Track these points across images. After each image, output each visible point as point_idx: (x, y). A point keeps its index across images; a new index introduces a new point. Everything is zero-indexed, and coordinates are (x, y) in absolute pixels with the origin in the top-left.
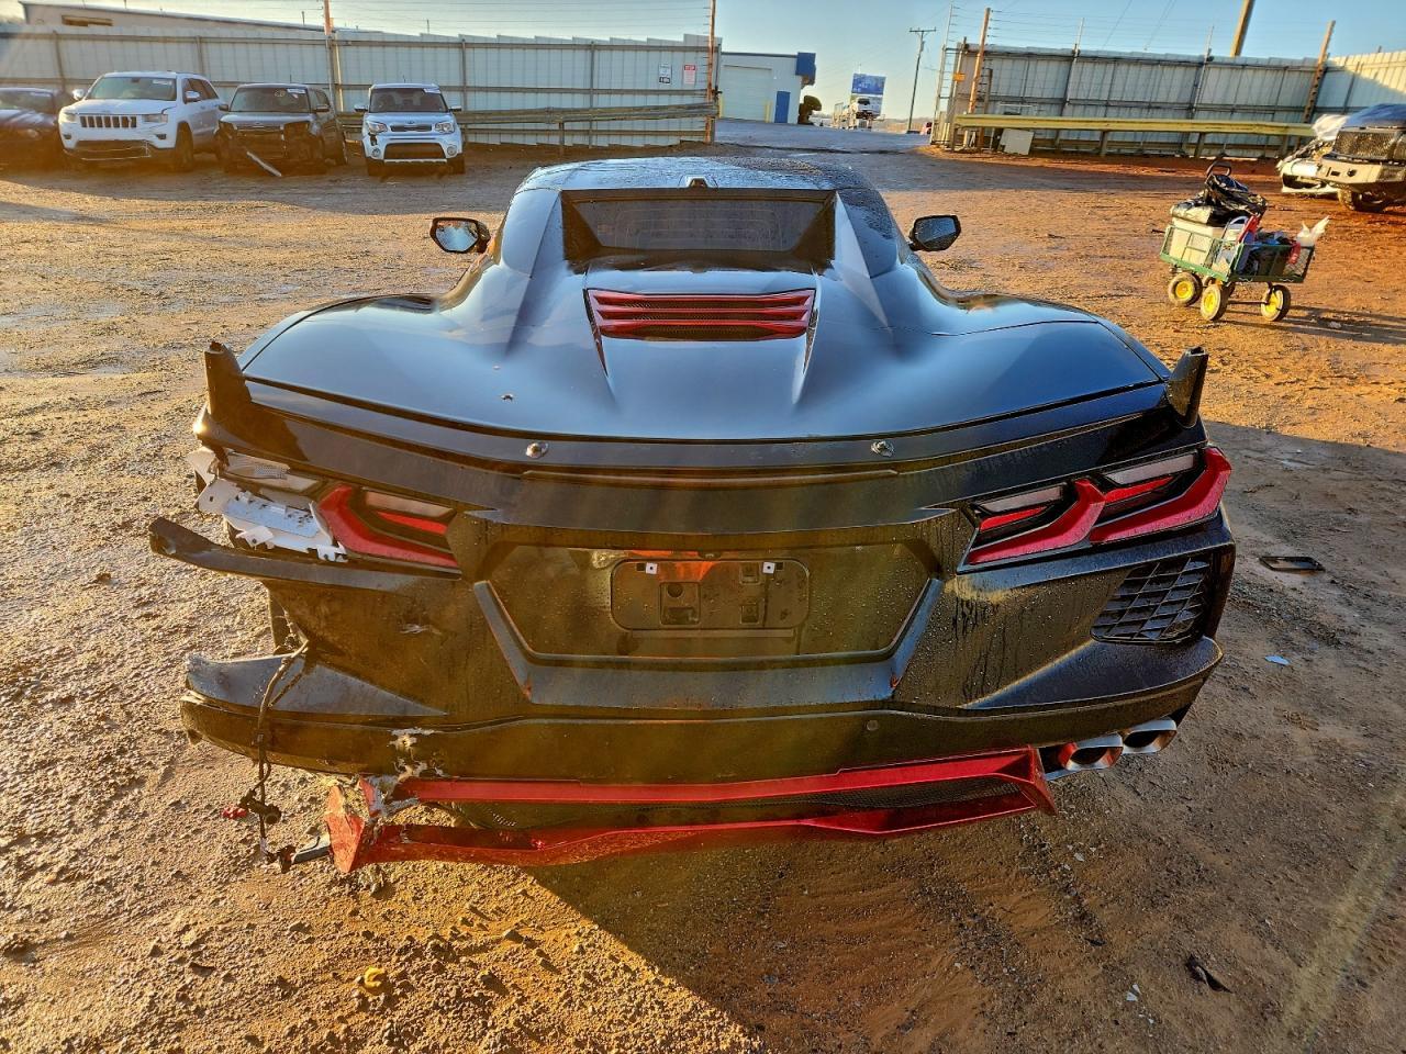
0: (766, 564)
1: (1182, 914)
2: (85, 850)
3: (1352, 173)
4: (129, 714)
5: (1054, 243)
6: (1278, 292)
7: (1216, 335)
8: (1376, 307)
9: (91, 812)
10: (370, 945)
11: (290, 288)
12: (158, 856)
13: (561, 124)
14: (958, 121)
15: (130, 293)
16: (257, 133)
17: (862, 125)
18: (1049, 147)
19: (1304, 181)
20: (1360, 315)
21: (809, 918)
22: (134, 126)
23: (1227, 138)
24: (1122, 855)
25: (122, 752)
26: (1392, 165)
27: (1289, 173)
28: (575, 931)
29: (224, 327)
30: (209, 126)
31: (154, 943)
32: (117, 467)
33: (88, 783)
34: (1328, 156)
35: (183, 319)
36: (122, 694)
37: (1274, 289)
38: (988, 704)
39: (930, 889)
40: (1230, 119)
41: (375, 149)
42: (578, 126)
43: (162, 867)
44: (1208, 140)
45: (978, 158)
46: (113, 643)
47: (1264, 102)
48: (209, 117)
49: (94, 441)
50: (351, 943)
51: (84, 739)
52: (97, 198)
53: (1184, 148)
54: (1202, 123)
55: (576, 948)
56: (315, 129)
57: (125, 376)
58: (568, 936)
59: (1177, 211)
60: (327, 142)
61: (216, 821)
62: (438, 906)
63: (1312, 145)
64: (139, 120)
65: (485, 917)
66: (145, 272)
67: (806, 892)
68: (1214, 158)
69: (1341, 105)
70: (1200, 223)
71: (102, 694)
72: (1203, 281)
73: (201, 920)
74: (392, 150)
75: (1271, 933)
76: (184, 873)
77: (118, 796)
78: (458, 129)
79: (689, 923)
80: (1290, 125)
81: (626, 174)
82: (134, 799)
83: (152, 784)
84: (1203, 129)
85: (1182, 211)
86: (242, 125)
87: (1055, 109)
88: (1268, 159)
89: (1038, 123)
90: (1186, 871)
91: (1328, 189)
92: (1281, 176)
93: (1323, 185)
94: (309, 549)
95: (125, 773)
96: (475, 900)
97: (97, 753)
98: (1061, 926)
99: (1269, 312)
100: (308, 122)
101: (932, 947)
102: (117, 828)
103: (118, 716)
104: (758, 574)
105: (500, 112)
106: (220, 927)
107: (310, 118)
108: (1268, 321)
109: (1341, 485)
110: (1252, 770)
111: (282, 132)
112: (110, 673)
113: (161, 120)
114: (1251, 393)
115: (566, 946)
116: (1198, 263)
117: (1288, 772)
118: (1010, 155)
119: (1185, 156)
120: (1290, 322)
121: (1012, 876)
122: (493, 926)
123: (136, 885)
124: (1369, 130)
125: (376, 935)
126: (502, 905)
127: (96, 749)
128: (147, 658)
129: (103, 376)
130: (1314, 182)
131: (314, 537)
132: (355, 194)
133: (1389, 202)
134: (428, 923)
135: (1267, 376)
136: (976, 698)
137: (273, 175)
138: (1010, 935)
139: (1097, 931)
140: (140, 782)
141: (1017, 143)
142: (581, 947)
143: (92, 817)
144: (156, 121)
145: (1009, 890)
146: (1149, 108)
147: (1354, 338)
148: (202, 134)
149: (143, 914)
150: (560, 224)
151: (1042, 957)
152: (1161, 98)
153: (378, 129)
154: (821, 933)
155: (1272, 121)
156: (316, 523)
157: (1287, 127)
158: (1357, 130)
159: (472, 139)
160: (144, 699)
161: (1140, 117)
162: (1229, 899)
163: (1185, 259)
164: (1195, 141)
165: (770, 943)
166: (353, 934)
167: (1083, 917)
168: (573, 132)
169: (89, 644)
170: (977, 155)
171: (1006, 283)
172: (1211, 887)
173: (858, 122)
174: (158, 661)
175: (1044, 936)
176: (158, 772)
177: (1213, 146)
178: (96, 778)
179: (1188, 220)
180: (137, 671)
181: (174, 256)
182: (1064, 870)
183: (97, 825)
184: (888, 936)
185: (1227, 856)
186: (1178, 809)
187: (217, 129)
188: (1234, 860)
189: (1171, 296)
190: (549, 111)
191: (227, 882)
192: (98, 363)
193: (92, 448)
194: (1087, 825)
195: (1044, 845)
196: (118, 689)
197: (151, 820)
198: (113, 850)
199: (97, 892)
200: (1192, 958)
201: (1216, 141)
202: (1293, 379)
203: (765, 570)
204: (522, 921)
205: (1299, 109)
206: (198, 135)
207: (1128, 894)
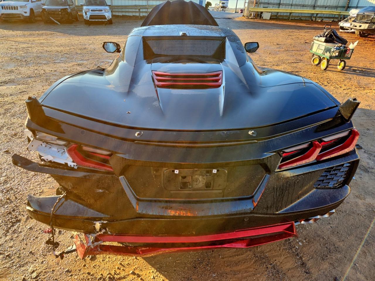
0: (214, 170)
1: (332, 262)
2: (2, 245)
3: (360, 26)
4: (16, 198)
5: (278, 46)
6: (342, 62)
7: (325, 74)
8: (368, 66)
9: (4, 231)
10: (89, 277)
11: (63, 59)
12: (24, 246)
13: (139, 10)
14: (250, 10)
15: (17, 60)
16: (52, 12)
17: (223, 10)
18: (275, 17)
19: (346, 28)
20: (364, 69)
21: (222, 266)
22: (17, 9)
23: (324, 15)
24: (313, 243)
25: (14, 210)
26: (372, 24)
27: (342, 26)
28: (152, 271)
29: (44, 71)
30: (39, 9)
31: (23, 277)
32: (13, 116)
33: (4, 221)
34: (354, 21)
35: (32, 68)
36: (14, 191)
37: (341, 61)
38: (283, 212)
39: (257, 255)
40: (325, 10)
41: (87, 17)
42: (144, 10)
43: (26, 250)
44: (319, 15)
45: (256, 20)
46: (11, 174)
47: (335, 5)
48: (39, 7)
49: (6, 107)
50: (84, 276)
51: (2, 206)
52: (8, 31)
53: (312, 18)
54: (317, 11)
55: (152, 277)
56: (69, 10)
57: (15, 86)
58: (150, 273)
59: (315, 38)
60: (73, 14)
61: (42, 234)
62: (110, 263)
63: (349, 17)
64: (19, 8)
65: (124, 267)
66: (21, 54)
67: (221, 257)
68: (320, 21)
69: (356, 6)
70: (322, 42)
71: (8, 191)
72: (321, 58)
73: (38, 268)
74: (92, 17)
75: (358, 269)
76: (33, 252)
77: (13, 226)
78: (110, 11)
79: (186, 268)
80: (341, 12)
81: (161, 31)
82: (17, 227)
83: (23, 221)
84: (317, 12)
85: (317, 38)
86: (49, 10)
87: (277, 6)
88: (335, 21)
89: (272, 10)
90: (332, 248)
91: (353, 30)
92: (340, 26)
93: (351, 29)
94: (65, 163)
95: (15, 218)
96: (121, 261)
97: (7, 211)
98: (297, 267)
99: (340, 68)
100: (67, 8)
101: (259, 275)
102: (12, 237)
103: (13, 198)
104: (211, 173)
105: (122, 6)
106: (44, 271)
107: (68, 7)
108: (339, 70)
109: (364, 121)
110: (348, 214)
111: (60, 11)
112: (10, 184)
113: (25, 8)
114: (337, 92)
115: (149, 276)
116: (321, 53)
117: (358, 214)
118: (264, 20)
119: (312, 20)
120: (345, 70)
121: (281, 250)
122: (127, 270)
123: (18, 257)
124: (366, 14)
125: (91, 273)
126: (129, 262)
127: (6, 210)
128: (22, 178)
129: (9, 87)
130: (349, 28)
131: (67, 159)
132: (81, 30)
133: (369, 34)
134: (107, 269)
135: (341, 87)
136: (279, 210)
137: (58, 24)
138: (282, 271)
139: (308, 269)
140: (19, 221)
141: (266, 16)
142: (154, 277)
143: (4, 233)
144: (23, 8)
145: (281, 255)
146: (303, 6)
147: (363, 75)
148: (37, 12)
149: (20, 267)
150: (142, 48)
151: (292, 278)
152: (306, 4)
153: (87, 10)
154: (226, 271)
155: (336, 10)
156: (67, 155)
157: (340, 12)
158: (362, 14)
159: (114, 14)
160: (21, 192)
161: (300, 9)
162: (345, 257)
163: (317, 52)
164: (315, 16)
165: (211, 275)
166: (84, 273)
167: (303, 264)
168: (143, 12)
169: (4, 174)
170: (255, 20)
171: (266, 58)
172: (339, 253)
173: (221, 9)
174: (25, 180)
175: (292, 271)
176: (25, 217)
177: (320, 17)
178: (6, 220)
179: (318, 41)
180: (18, 183)
181: (30, 49)
182: (296, 248)
183: (6, 236)
184: (246, 272)
185: (343, 242)
186: (328, 227)
187: (41, 10)
188: (345, 244)
189: (312, 62)
190: (136, 6)
191: (46, 255)
192: (8, 82)
193: (5, 110)
194: (302, 233)
195: (290, 240)
196: (13, 189)
197: (23, 234)
198: (11, 244)
199: (6, 259)
200: (336, 278)
201: (321, 16)
202: (348, 88)
203: (214, 172)
204: (136, 268)
205: (344, 7)
206: (36, 12)
207: (315, 256)
